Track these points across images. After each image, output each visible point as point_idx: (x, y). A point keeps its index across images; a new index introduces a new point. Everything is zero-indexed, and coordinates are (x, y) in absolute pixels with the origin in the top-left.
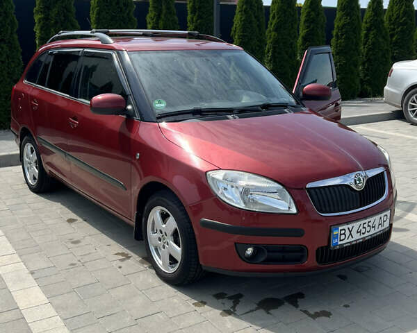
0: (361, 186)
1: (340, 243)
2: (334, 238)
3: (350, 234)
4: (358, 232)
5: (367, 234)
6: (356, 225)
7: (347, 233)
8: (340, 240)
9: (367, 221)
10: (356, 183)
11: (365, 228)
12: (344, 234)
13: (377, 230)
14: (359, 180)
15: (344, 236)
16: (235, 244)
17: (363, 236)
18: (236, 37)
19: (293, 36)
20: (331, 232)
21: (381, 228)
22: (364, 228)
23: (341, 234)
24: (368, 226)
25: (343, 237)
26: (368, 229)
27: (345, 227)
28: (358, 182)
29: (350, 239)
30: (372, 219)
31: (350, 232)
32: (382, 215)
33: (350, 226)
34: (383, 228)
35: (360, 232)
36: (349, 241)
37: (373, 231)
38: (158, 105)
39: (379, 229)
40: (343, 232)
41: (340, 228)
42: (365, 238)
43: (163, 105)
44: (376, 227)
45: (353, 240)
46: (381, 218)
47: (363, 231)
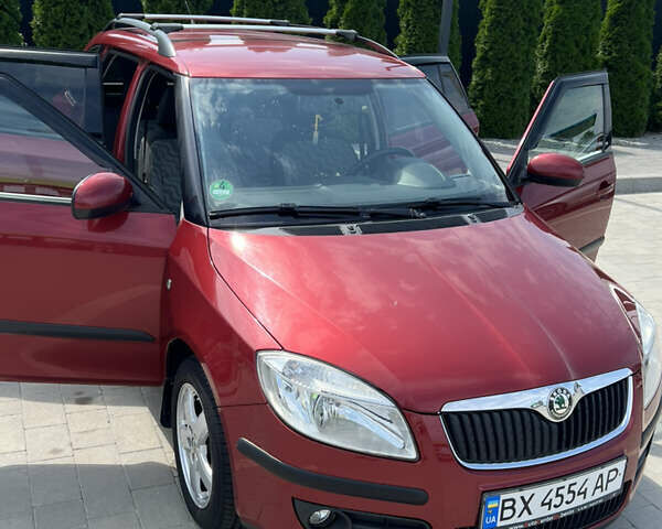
0: (564, 413)
1: (500, 524)
2: (487, 515)
3: (526, 507)
4: (543, 504)
5: (564, 507)
6: (540, 492)
7: (519, 506)
8: (502, 519)
9: (566, 483)
10: (551, 407)
11: (562, 496)
12: (512, 508)
13: (589, 498)
14: (561, 402)
15: (511, 511)
16: (293, 499)
17: (554, 511)
18: (487, 10)
19: (591, 14)
20: (481, 503)
21: (599, 494)
22: (557, 495)
23: (503, 509)
24: (569, 492)
25: (508, 513)
26: (568, 497)
27: (516, 495)
28: (556, 406)
29: (526, 517)
30: (579, 479)
31: (526, 504)
32: (605, 471)
33: (527, 493)
34: (605, 493)
35: (549, 503)
36: (523, 519)
37: (579, 501)
38: (216, 192)
39: (594, 496)
40: (509, 504)
41: (504, 497)
42: (559, 514)
43: (227, 192)
44: (589, 493)
45: (531, 518)
46: (601, 476)
47: (557, 501)
